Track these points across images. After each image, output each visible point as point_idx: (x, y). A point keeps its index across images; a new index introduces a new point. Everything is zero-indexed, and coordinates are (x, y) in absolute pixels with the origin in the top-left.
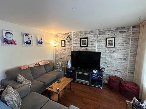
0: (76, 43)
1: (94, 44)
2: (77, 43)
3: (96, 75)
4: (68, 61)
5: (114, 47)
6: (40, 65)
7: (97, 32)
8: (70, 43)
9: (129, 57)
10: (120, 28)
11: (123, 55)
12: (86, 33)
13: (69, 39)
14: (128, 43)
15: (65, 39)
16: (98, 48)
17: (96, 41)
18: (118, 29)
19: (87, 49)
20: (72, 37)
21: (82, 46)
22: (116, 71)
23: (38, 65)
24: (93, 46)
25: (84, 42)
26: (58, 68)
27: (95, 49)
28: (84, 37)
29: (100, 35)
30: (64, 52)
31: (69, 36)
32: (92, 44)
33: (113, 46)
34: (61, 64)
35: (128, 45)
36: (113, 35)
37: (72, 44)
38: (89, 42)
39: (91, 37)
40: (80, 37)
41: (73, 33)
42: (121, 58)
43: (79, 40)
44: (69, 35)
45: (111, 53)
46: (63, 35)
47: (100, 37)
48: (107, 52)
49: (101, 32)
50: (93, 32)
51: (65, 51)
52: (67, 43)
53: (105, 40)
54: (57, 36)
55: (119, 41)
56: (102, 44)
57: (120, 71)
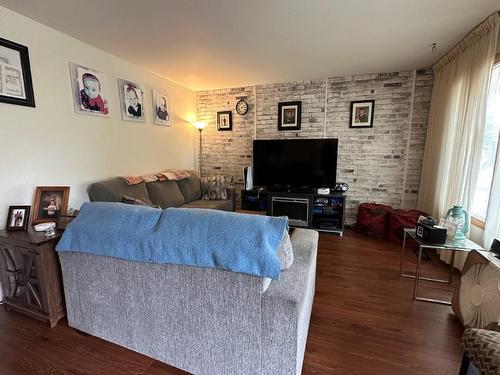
0: (265, 117)
1: (319, 119)
2: (269, 117)
3: (327, 202)
4: (246, 170)
5: (371, 126)
6: (167, 180)
7: (326, 86)
8: (246, 118)
9: (407, 152)
10: (385, 74)
11: (392, 146)
12: (294, 89)
13: (243, 105)
14: (406, 115)
15: (232, 108)
16: (330, 130)
17: (323, 111)
18: (381, 77)
19: (297, 135)
20: (254, 102)
21: (283, 125)
22: (374, 190)
23: (164, 179)
24: (314, 124)
25: (289, 115)
26: (218, 189)
27: (321, 133)
28: (288, 100)
29: (336, 95)
31: (242, 99)
32: (312, 121)
33: (368, 124)
34: (223, 180)
35: (405, 120)
36: (369, 93)
37: (252, 122)
38: (303, 115)
39: (309, 101)
40: (277, 99)
41: (258, 87)
42: (390, 154)
43: (275, 109)
44: (243, 95)
45: (363, 143)
46: (224, 94)
47: (335, 100)
48: (352, 142)
49: (338, 85)
50: (314, 86)
51: (229, 144)
52: (237, 118)
53: (347, 109)
54: (204, 98)
55: (384, 109)
56: (339, 119)
57: (385, 190)
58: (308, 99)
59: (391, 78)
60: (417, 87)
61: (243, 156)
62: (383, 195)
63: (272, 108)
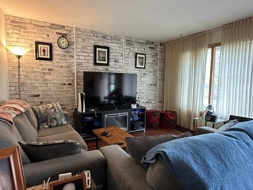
0: (84, 54)
1: (120, 61)
2: (86, 54)
5: (145, 68)
7: (123, 40)
8: (67, 52)
9: (158, 82)
12: (104, 37)
13: (64, 42)
14: (157, 64)
15: (52, 41)
16: (126, 68)
17: (122, 56)
18: (148, 42)
19: (107, 70)
20: (74, 40)
21: (98, 62)
22: (147, 102)
24: (117, 64)
25: (102, 55)
27: (121, 70)
28: (101, 44)
29: (128, 47)
30: (47, 77)
31: (64, 36)
32: (116, 61)
33: (143, 67)
35: (157, 67)
36: (143, 50)
37: (73, 57)
38: (110, 56)
39: (114, 48)
40: (93, 42)
41: (77, 29)
43: (91, 49)
46: (43, 26)
47: (128, 50)
49: (129, 42)
50: (116, 39)
51: (50, 74)
52: (57, 51)
53: (134, 57)
55: (149, 60)
56: (130, 62)
57: (151, 102)
58: (113, 46)
59: (151, 44)
60: (160, 51)
61: (65, 84)
62: (150, 105)
63: (89, 48)
